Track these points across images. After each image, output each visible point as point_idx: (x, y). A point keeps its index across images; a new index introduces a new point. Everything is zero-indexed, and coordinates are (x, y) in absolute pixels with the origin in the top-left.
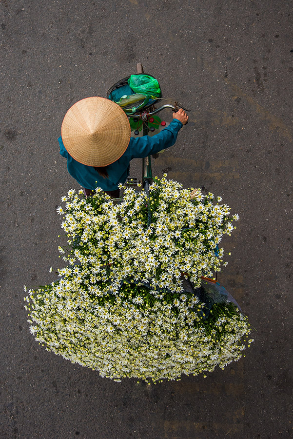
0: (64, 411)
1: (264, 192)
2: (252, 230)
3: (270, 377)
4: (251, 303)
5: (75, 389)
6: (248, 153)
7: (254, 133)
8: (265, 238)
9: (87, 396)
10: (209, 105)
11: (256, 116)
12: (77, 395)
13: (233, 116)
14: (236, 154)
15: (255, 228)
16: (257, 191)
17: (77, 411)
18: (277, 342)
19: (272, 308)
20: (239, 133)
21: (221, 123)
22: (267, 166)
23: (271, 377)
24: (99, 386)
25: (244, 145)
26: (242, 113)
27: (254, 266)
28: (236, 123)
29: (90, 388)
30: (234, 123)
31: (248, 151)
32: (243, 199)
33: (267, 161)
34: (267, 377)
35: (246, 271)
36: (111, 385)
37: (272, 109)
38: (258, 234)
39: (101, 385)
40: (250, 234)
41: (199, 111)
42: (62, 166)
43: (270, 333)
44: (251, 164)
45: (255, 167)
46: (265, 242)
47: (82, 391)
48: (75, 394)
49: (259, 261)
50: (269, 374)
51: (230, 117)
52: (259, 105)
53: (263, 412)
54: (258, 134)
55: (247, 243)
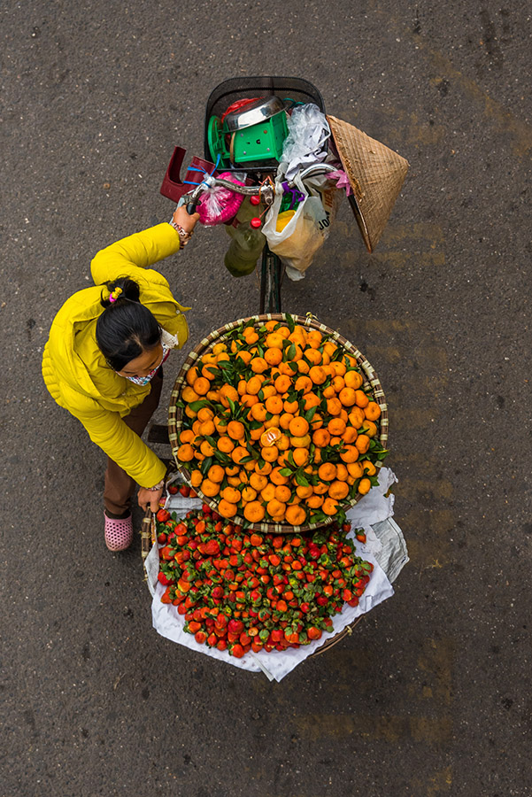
0: (50, 776)
1: (500, 298)
2: (471, 381)
3: (508, 703)
4: (469, 543)
5: (75, 728)
6: (466, 207)
7: (480, 163)
8: (501, 401)
9: (103, 742)
10: (378, 96)
11: (484, 125)
12: (81, 740)
13: (432, 123)
14: (437, 208)
15: (479, 377)
16: (483, 294)
17: (81, 776)
18: (525, 627)
19: (515, 553)
20: (445, 161)
21: (405, 138)
22: (507, 238)
23: (512, 702)
24: (129, 721)
25: (456, 190)
26: (451, 117)
27: (477, 462)
28: (439, 138)
29: (110, 725)
30: (435, 140)
31: (465, 205)
32: (454, 312)
33: (507, 226)
34: (503, 702)
35: (458, 472)
36: (155, 720)
37: (520, 108)
38: (486, 390)
39: (134, 720)
40: (468, 390)
41: (354, 110)
42: (42, 228)
43: (510, 608)
44: (471, 232)
45: (481, 240)
46: (501, 407)
47: (92, 731)
48: (77, 740)
49: (486, 449)
50: (508, 695)
51: (425, 126)
52: (492, 98)
53: (492, 779)
54: (489, 165)
55: (461, 410)
